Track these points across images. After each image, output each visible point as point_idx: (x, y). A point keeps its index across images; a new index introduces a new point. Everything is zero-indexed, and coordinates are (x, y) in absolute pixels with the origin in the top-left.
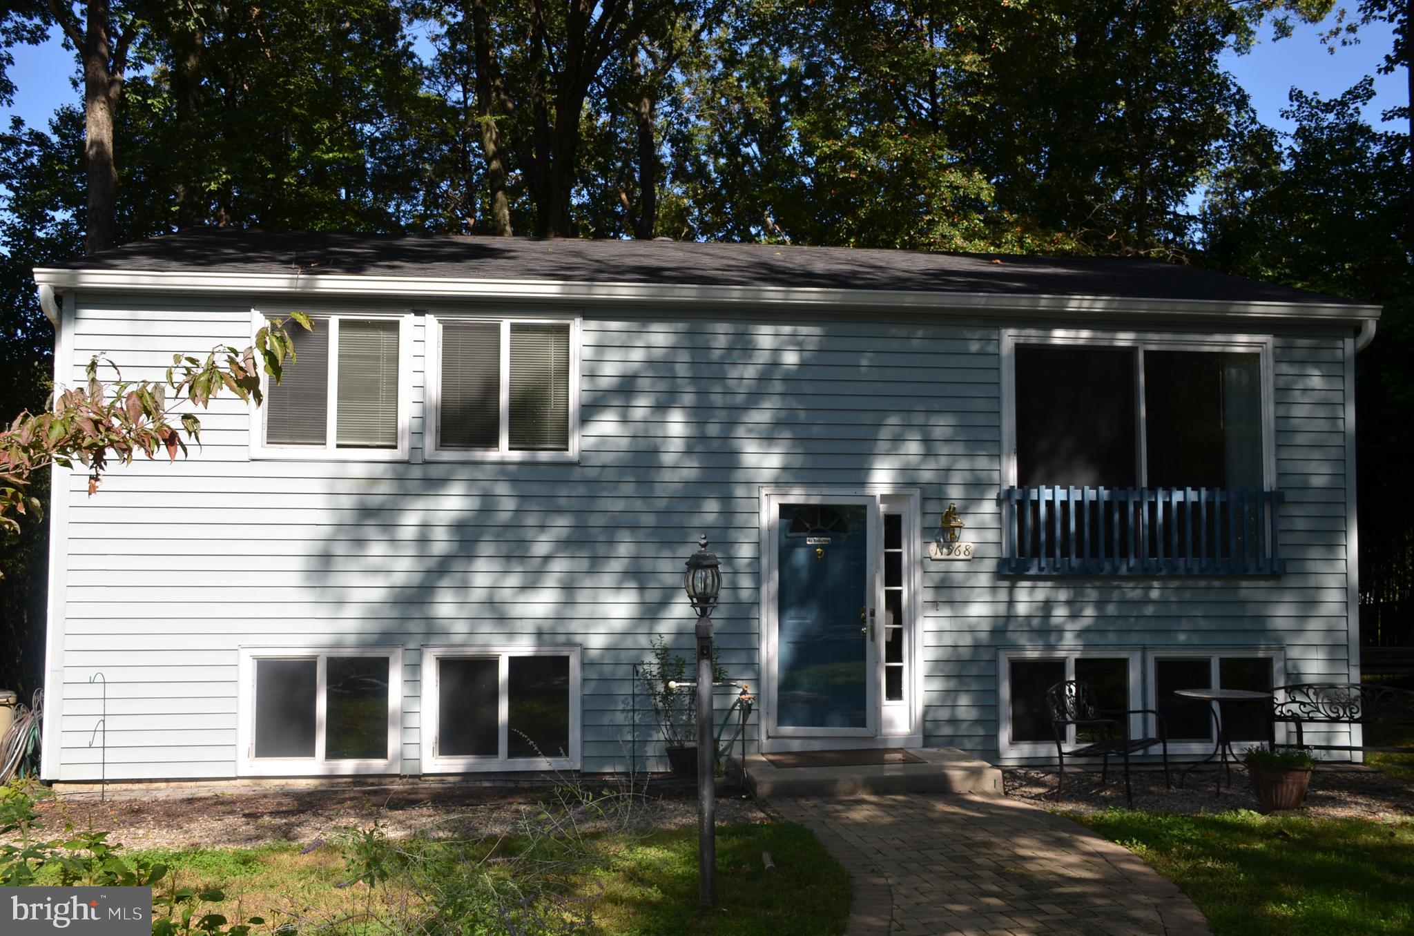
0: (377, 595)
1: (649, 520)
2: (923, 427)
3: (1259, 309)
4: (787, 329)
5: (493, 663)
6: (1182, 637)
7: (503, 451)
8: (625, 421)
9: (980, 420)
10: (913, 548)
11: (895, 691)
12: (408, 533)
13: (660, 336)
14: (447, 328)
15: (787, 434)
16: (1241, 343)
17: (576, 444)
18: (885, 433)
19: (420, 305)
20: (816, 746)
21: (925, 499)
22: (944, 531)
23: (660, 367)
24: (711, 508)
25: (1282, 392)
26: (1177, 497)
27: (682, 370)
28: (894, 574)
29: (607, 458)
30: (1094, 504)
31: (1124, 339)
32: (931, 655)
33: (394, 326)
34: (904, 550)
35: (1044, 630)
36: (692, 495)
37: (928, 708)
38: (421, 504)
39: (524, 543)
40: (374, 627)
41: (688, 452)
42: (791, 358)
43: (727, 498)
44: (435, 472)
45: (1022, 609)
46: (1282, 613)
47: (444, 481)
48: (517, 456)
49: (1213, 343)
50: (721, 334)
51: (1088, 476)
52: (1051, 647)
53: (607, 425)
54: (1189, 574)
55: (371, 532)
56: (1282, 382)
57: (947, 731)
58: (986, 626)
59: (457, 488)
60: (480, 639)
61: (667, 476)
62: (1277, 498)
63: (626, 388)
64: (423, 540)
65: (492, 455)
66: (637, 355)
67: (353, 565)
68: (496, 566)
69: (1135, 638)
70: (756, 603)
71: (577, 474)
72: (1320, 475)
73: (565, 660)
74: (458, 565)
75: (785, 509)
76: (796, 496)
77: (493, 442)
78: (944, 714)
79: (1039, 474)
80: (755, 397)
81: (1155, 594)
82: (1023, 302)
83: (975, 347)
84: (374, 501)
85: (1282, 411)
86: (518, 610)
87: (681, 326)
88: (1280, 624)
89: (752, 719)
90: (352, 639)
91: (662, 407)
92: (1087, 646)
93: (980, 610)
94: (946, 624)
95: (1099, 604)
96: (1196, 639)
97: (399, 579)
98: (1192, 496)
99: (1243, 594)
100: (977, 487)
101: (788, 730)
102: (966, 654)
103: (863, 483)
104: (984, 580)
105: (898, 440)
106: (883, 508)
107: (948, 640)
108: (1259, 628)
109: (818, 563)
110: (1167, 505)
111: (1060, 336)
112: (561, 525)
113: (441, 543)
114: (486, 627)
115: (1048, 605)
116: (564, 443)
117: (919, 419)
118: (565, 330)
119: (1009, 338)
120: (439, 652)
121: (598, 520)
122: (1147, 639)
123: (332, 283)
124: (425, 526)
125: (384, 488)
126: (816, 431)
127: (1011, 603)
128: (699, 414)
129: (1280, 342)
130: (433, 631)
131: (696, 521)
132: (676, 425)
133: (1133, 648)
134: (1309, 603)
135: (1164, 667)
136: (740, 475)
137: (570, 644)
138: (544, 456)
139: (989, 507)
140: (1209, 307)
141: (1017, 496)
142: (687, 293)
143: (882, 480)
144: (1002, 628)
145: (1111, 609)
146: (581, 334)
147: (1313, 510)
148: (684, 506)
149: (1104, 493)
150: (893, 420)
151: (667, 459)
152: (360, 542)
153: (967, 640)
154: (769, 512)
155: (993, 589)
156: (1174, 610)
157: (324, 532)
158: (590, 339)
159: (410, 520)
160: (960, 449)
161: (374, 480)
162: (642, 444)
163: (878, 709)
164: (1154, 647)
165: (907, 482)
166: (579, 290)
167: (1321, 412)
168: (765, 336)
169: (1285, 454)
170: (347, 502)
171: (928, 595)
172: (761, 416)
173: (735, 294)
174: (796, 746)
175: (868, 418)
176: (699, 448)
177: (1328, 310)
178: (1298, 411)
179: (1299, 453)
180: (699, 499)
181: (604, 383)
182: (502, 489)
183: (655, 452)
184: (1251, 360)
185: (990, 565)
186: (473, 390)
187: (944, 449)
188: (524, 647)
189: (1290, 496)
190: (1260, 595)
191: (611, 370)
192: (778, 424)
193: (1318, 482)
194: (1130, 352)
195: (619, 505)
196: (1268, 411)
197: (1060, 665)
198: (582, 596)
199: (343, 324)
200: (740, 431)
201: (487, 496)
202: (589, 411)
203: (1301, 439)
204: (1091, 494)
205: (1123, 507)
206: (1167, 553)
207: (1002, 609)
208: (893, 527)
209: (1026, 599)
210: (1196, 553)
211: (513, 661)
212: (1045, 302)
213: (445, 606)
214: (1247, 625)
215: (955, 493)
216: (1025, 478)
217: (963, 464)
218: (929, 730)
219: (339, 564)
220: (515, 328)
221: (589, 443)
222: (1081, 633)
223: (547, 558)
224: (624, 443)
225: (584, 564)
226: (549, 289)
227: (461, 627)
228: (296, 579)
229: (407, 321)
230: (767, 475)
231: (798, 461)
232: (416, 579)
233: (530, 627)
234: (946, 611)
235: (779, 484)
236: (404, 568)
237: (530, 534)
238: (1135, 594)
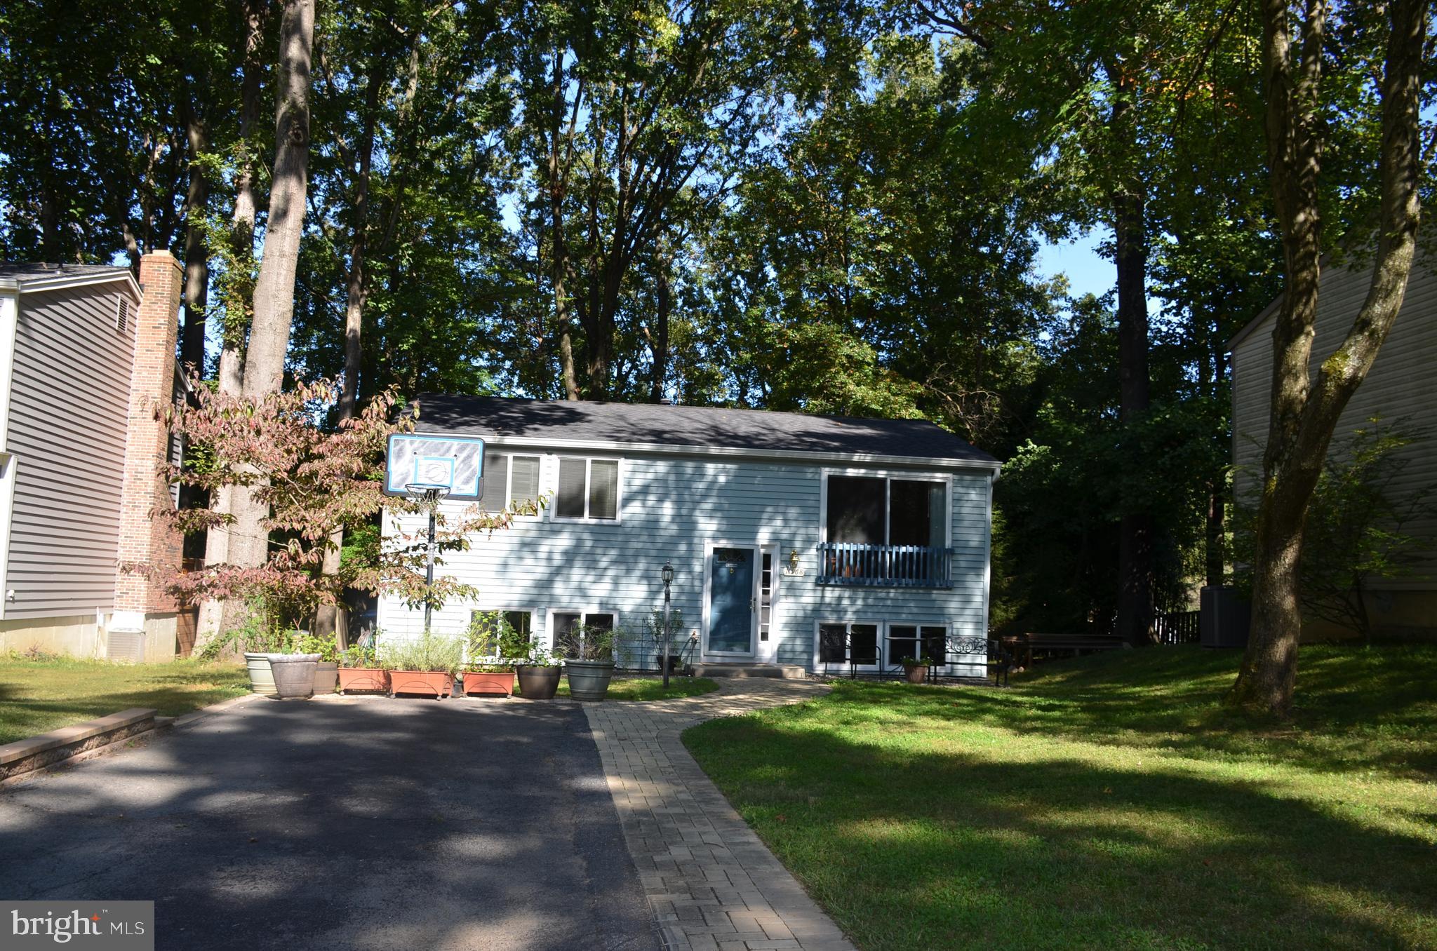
0: (529, 583)
1: (653, 553)
2: (784, 513)
3: (945, 462)
4: (721, 466)
5: (578, 616)
6: (904, 616)
7: (586, 519)
8: (644, 506)
9: (811, 511)
10: (775, 569)
11: (765, 636)
12: (543, 555)
13: (661, 467)
14: (562, 461)
15: (719, 514)
16: (938, 477)
17: (620, 516)
18: (765, 516)
19: (549, 450)
20: (727, 660)
21: (782, 547)
22: (791, 563)
23: (661, 481)
24: (683, 547)
25: (957, 500)
26: (903, 549)
27: (671, 484)
28: (767, 581)
29: (636, 524)
30: (862, 552)
31: (881, 474)
32: (784, 620)
33: (537, 460)
34: (772, 571)
35: (838, 609)
36: (673, 542)
37: (782, 645)
38: (548, 542)
39: (595, 561)
40: (526, 598)
41: (673, 522)
42: (722, 479)
43: (690, 544)
44: (556, 527)
45: (827, 600)
46: (953, 605)
47: (560, 532)
48: (594, 521)
49: (924, 477)
50: (689, 467)
51: (860, 537)
52: (840, 618)
53: (636, 508)
54: (907, 586)
55: (526, 555)
56: (956, 496)
57: (788, 655)
58: (810, 608)
59: (565, 535)
60: (574, 605)
61: (662, 532)
62: (951, 552)
63: (645, 491)
64: (549, 559)
65: (581, 521)
66: (650, 476)
67: (517, 569)
68: (582, 572)
69: (879, 616)
70: (701, 593)
71: (620, 530)
72: (974, 540)
73: (611, 616)
74: (565, 571)
75: (716, 550)
76: (723, 544)
77: (581, 514)
78: (788, 648)
79: (838, 538)
80: (705, 496)
81: (892, 595)
82: (832, 456)
83: (809, 476)
84: (527, 540)
85: (956, 510)
86: (590, 593)
87: (672, 463)
88: (952, 611)
89: (697, 646)
90: (516, 603)
91: (661, 500)
92: (857, 619)
93: (809, 598)
94: (793, 606)
95: (865, 599)
96: (910, 617)
97: (538, 576)
98: (910, 549)
99: (934, 596)
100: (809, 541)
101: (714, 652)
102: (800, 620)
103: (754, 539)
104: (810, 586)
105: (771, 519)
106: (762, 551)
107: (792, 613)
108: (941, 613)
109: (732, 577)
110: (897, 554)
111: (851, 472)
112: (613, 553)
113: (558, 560)
114: (577, 600)
115: (840, 598)
116: (614, 516)
117: (781, 509)
118: (616, 463)
119: (826, 472)
120: (555, 610)
121: (631, 552)
122: (887, 616)
123: (509, 440)
124: (551, 552)
125: (532, 534)
126: (733, 514)
127: (823, 597)
128: (679, 503)
129: (956, 477)
130: (553, 600)
131: (675, 554)
132: (668, 509)
133: (879, 620)
134: (967, 600)
135: (895, 631)
136: (697, 533)
137: (615, 609)
138: (605, 522)
139: (813, 551)
140: (922, 460)
141: (826, 547)
142: (675, 448)
143: (764, 536)
144: (818, 609)
145: (870, 601)
146: (624, 465)
147: (970, 558)
148: (670, 547)
149: (868, 547)
150: (769, 509)
151: (663, 525)
152: (521, 558)
153: (801, 614)
154: (708, 550)
155: (814, 590)
156: (900, 603)
157: (504, 554)
158: (630, 468)
159: (544, 549)
160: (800, 524)
161: (528, 530)
162: (651, 518)
163: (756, 644)
164: (889, 620)
165: (775, 539)
166: (624, 446)
167: (976, 511)
168: (710, 468)
169: (957, 530)
170: (516, 540)
171: (783, 592)
172: (708, 505)
173: (696, 449)
174: (718, 660)
175: (757, 508)
176: (678, 520)
177: (977, 463)
178: (965, 510)
179: (964, 531)
180: (677, 544)
181: (634, 489)
182: (586, 536)
183: (657, 521)
184: (942, 485)
185: (813, 579)
186: (574, 486)
187: (794, 524)
188: (594, 609)
189: (958, 551)
190: (943, 597)
191: (638, 482)
192: (715, 510)
193: (973, 544)
194: (884, 480)
195: (640, 545)
196: (949, 509)
197: (843, 628)
198: (621, 587)
199: (515, 458)
200: (697, 513)
201: (579, 540)
202: (627, 501)
203: (966, 524)
204: (861, 547)
205: (876, 553)
206: (897, 576)
207: (818, 600)
208: (767, 561)
209: (830, 594)
210: (911, 577)
211: (588, 616)
212: (843, 456)
213: (559, 588)
214: (934, 611)
215: (798, 544)
216: (831, 538)
217: (802, 531)
218: (781, 654)
219: (510, 569)
220: (593, 462)
221: (626, 516)
222: (855, 612)
223: (606, 569)
224: (643, 517)
225: (622, 573)
226: (612, 445)
227: (565, 599)
228: (493, 575)
229: (544, 457)
230: (709, 534)
231: (724, 528)
232: (545, 577)
233: (597, 601)
234: (791, 600)
235: (714, 538)
236: (541, 571)
237: (598, 557)
238: (883, 595)
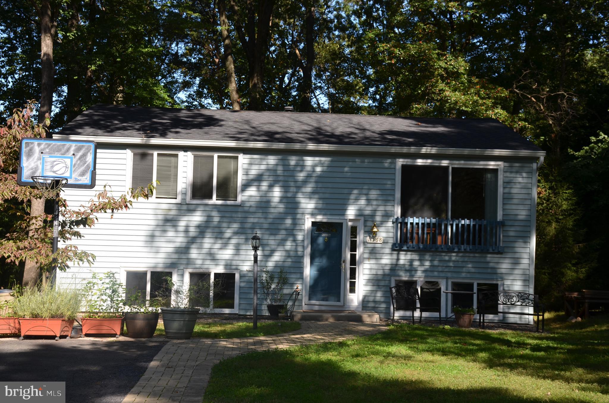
0: (170, 250)
1: (266, 226)
2: (367, 194)
3: (497, 152)
4: (317, 159)
5: (209, 275)
6: (463, 275)
7: (214, 200)
8: (259, 190)
9: (388, 192)
10: (361, 237)
11: (352, 290)
12: (181, 229)
13: (272, 160)
14: (195, 157)
15: (316, 196)
16: (492, 165)
17: (240, 198)
18: (352, 197)
19: (186, 149)
20: (323, 308)
21: (365, 221)
22: (372, 234)
23: (272, 171)
24: (289, 221)
25: (508, 183)
26: (463, 222)
27: (279, 172)
28: (353, 248)
29: (252, 204)
30: (429, 224)
31: (445, 163)
32: (367, 277)
33: (176, 156)
34: (358, 239)
35: (411, 270)
36: (281, 218)
37: (365, 297)
38: (186, 218)
39: (222, 233)
40: (169, 261)
41: (281, 202)
42: (318, 169)
43: (294, 219)
44: (192, 207)
45: (402, 262)
46: (505, 266)
47: (194, 210)
48: (220, 202)
49: (481, 164)
50: (293, 161)
51: (428, 212)
52: (412, 276)
53: (252, 191)
54: (465, 251)
55: (169, 228)
56: (507, 180)
57: (371, 305)
58: (388, 268)
59: (198, 213)
60: (206, 266)
61: (272, 210)
62: (502, 224)
63: (259, 178)
64: (186, 231)
65: (210, 202)
66: (263, 167)
67: (163, 239)
68: (211, 241)
69: (442, 275)
70: (302, 257)
71: (240, 209)
72: (522, 214)
73: (234, 275)
74: (199, 241)
75: (314, 223)
76: (319, 218)
77: (211, 197)
78: (371, 299)
79: (410, 212)
80: (305, 182)
81: (454, 258)
82: (405, 150)
83: (386, 165)
84: (169, 217)
85: (507, 190)
86: (218, 257)
87: (280, 157)
88: (503, 271)
89: (300, 297)
90: (161, 265)
91: (271, 186)
92: (426, 277)
93: (386, 260)
94: (374, 266)
95: (431, 261)
96: (468, 275)
97: (178, 245)
98: (467, 222)
99: (488, 259)
100: (387, 215)
101: (313, 302)
102: (380, 277)
103: (344, 215)
104: (388, 251)
105: (357, 199)
106: (350, 224)
107: (374, 272)
108: (494, 272)
109: (327, 243)
110: (457, 225)
111: (420, 162)
112: (235, 226)
113: (193, 231)
114: (208, 262)
115: (411, 261)
116: (236, 197)
117: (365, 192)
118: (237, 158)
119: (400, 162)
120: (190, 270)
121: (248, 225)
122: (449, 275)
123: (156, 141)
124: (187, 226)
125: (173, 213)
126: (327, 196)
127: (398, 259)
128: (285, 188)
129: (506, 164)
130: (189, 262)
131: (283, 226)
132: (277, 193)
133: (443, 278)
134: (516, 262)
135: (456, 286)
136: (300, 211)
137: (237, 269)
138: (229, 202)
139: (390, 224)
140: (478, 151)
141: (400, 220)
142: (282, 146)
143: (351, 212)
144: (394, 268)
145: (436, 263)
146: (243, 160)
147: (518, 229)
148: (278, 221)
149: (434, 221)
150: (355, 192)
151: (273, 204)
152: (165, 231)
153: (380, 272)
154: (308, 224)
155: (391, 254)
156: (460, 264)
157: (151, 228)
158: (246, 161)
159: (182, 224)
160: (380, 203)
161: (170, 210)
162: (264, 199)
163: (345, 295)
164: (451, 278)
165: (360, 214)
166: (242, 144)
167: (524, 191)
168: (309, 161)
169: (508, 207)
170: (160, 217)
171: (366, 256)
172: (308, 189)
173: (297, 146)
174: (316, 308)
175: (346, 191)
176: (284, 200)
177: (524, 153)
178: (514, 191)
179: (514, 207)
180: (284, 219)
181: (251, 177)
182: (215, 214)
183: (268, 202)
184: (495, 171)
185: (390, 245)
186: (205, 176)
187: (375, 203)
188: (220, 270)
189: (507, 223)
190: (496, 260)
191: (254, 172)
192: (313, 193)
193: (521, 217)
194: (447, 168)
195: (256, 220)
196: (500, 190)
197: (415, 283)
198: (242, 252)
199: (159, 155)
200: (300, 195)
201: (209, 217)
202: (246, 186)
203: (515, 201)
204: (428, 220)
205: (440, 226)
206: (457, 243)
207: (394, 262)
208: (354, 231)
209: (404, 258)
210: (468, 243)
211: (216, 275)
212: (413, 149)
213: (194, 253)
214: (489, 271)
215: (378, 219)
216: (404, 214)
217: (381, 208)
218: (365, 304)
219: (157, 239)
220: (219, 157)
221: (244, 198)
222: (425, 271)
223: (230, 238)
224: (258, 199)
225: (242, 241)
226: (232, 144)
227: (199, 262)
228: (142, 244)
229: (181, 154)
230: (309, 211)
231: (320, 206)
232: (184, 245)
233: (223, 263)
234: (373, 261)
235: (313, 215)
236: (180, 240)
237: (224, 230)
238: (447, 258)
